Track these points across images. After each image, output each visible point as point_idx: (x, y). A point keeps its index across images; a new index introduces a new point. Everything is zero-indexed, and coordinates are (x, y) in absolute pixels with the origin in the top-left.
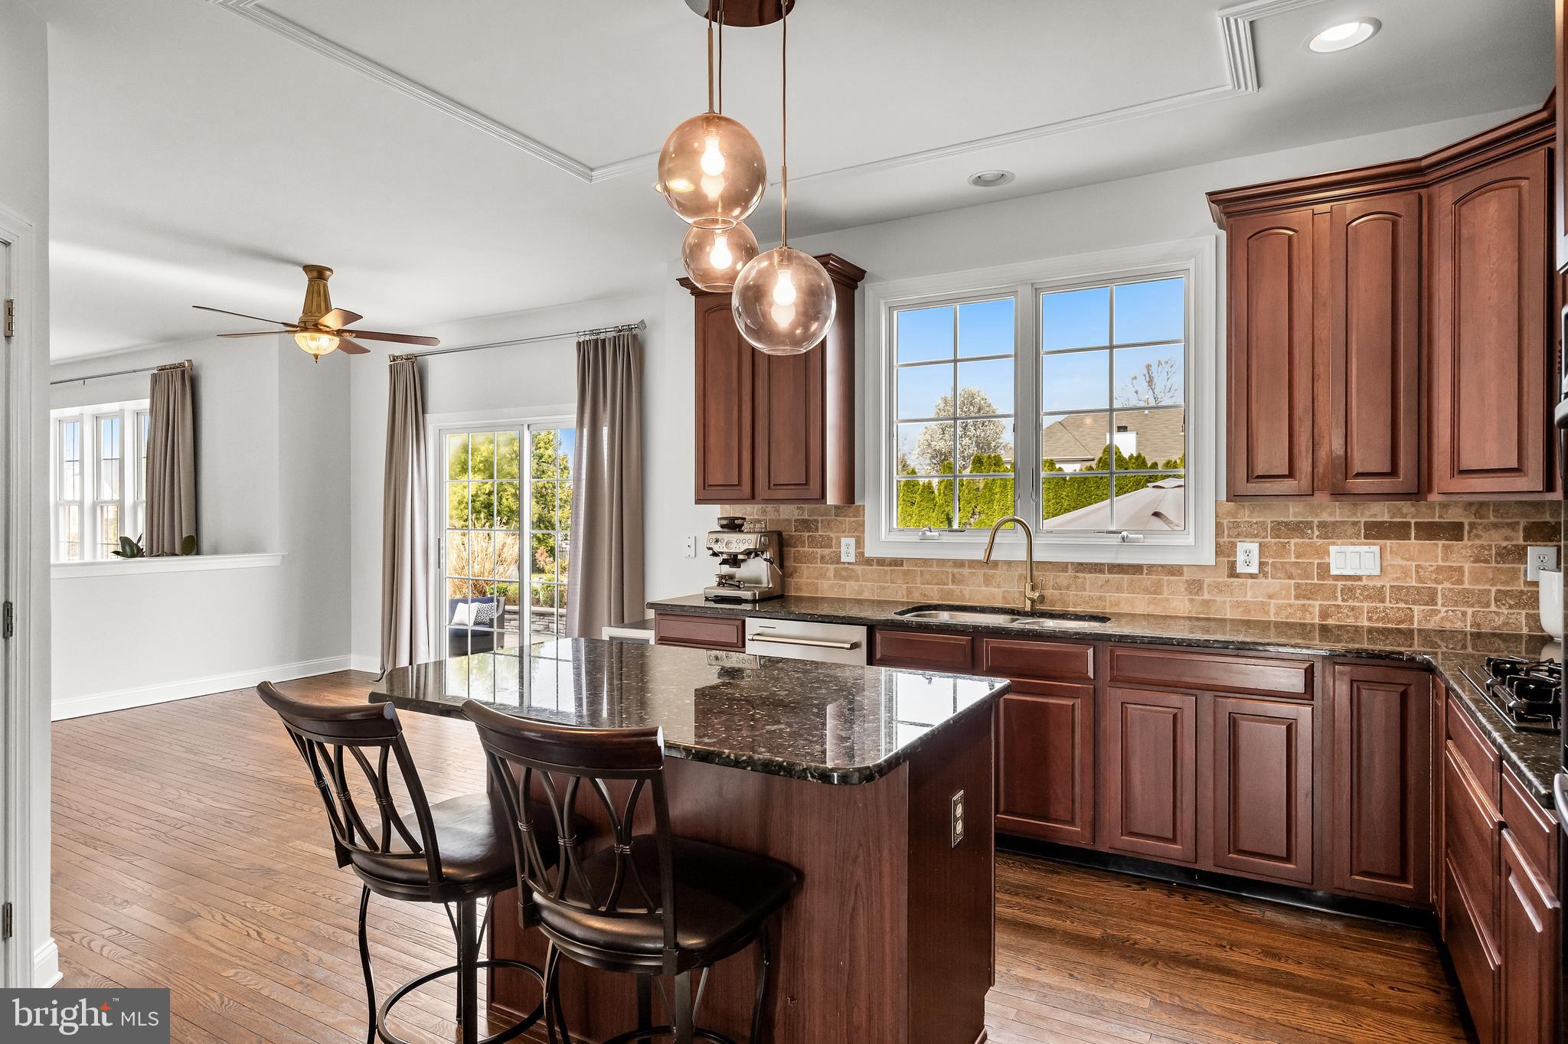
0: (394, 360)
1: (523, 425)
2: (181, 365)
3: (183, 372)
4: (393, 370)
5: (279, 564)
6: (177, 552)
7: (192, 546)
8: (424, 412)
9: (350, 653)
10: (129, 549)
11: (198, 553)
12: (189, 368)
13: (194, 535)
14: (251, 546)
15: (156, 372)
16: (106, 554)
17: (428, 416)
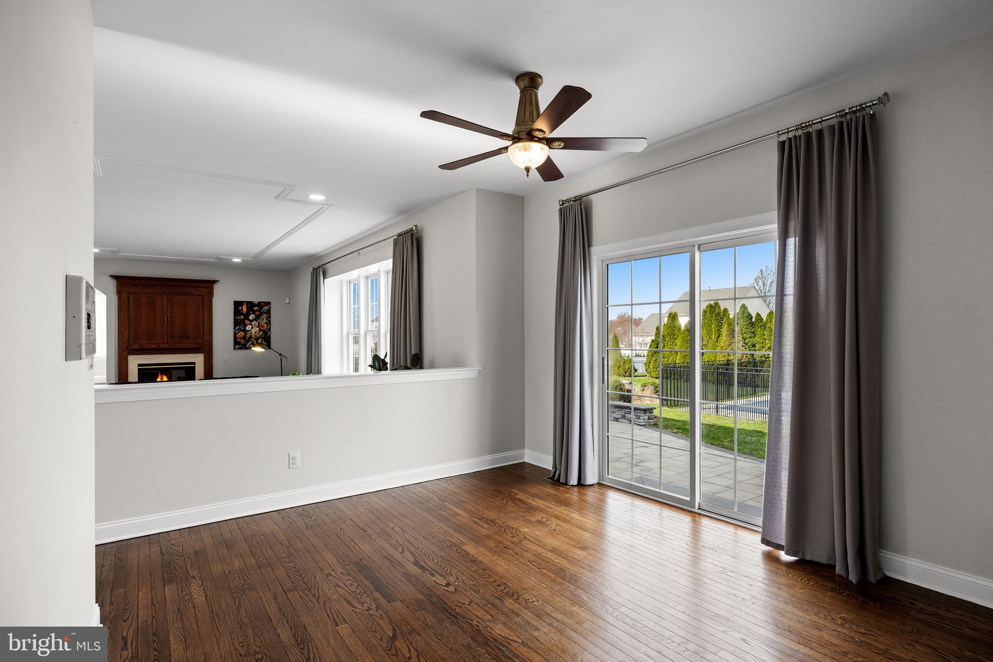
0: (563, 204)
1: (694, 246)
2: (411, 230)
3: (412, 235)
4: (562, 212)
5: (476, 377)
6: (409, 365)
7: (417, 362)
8: (590, 245)
9: (524, 448)
10: (379, 364)
11: (421, 367)
12: (416, 231)
13: (419, 353)
14: (456, 363)
15: (396, 237)
16: (365, 368)
17: (593, 249)
